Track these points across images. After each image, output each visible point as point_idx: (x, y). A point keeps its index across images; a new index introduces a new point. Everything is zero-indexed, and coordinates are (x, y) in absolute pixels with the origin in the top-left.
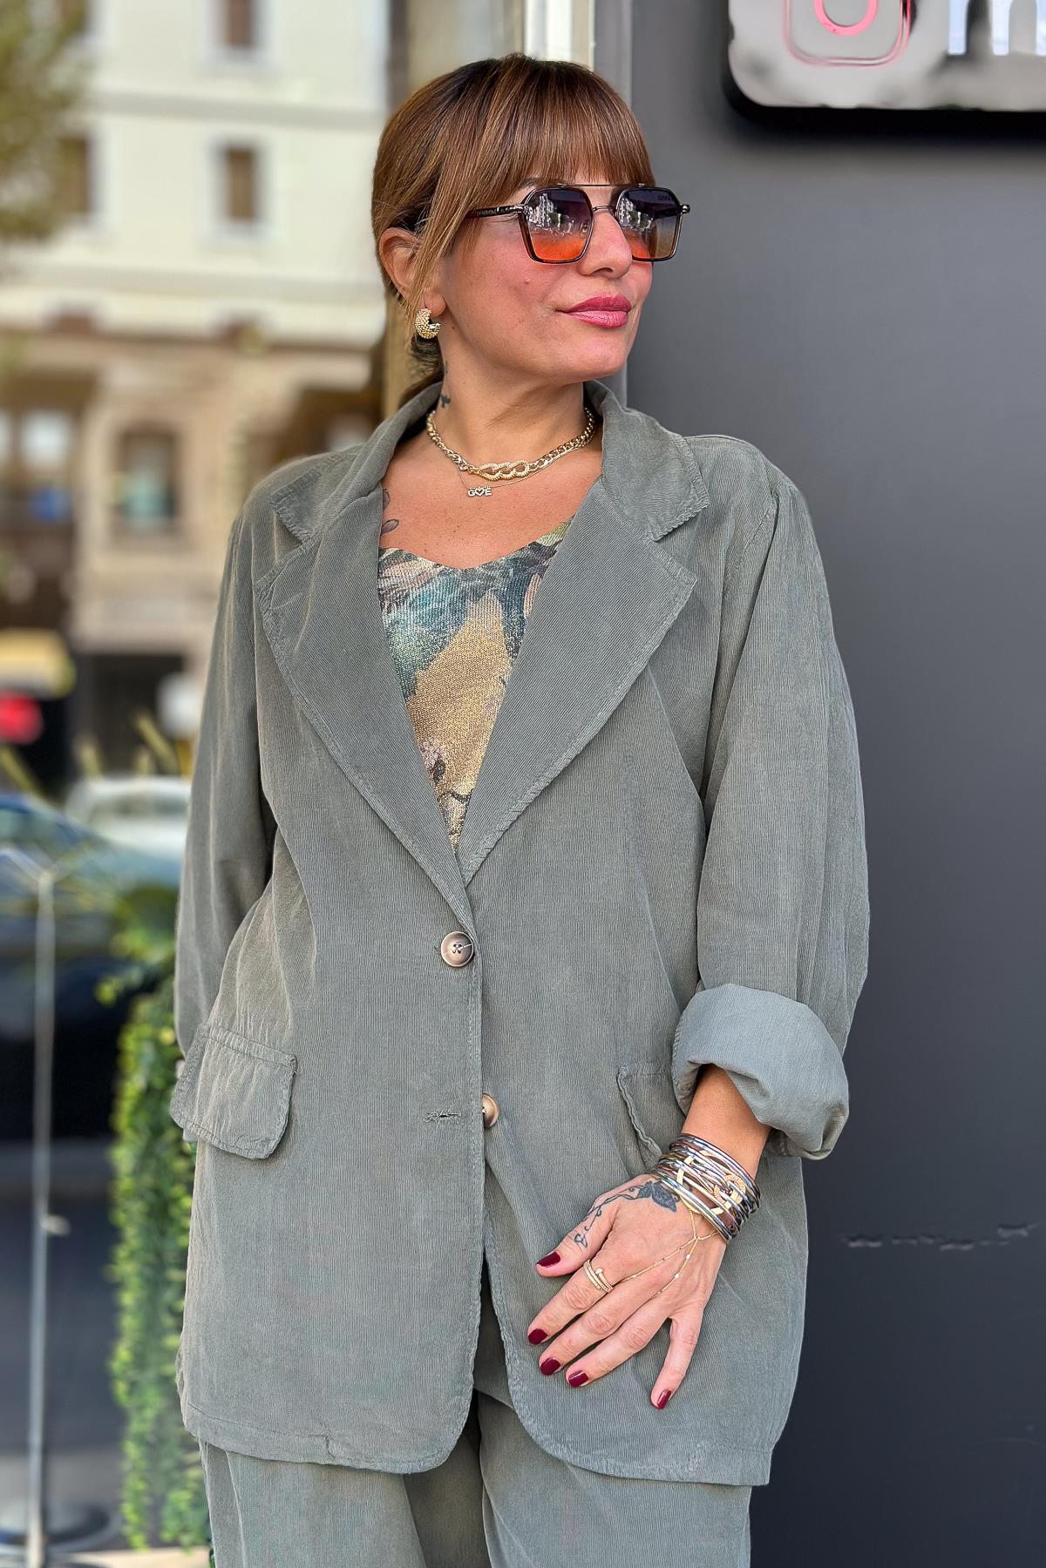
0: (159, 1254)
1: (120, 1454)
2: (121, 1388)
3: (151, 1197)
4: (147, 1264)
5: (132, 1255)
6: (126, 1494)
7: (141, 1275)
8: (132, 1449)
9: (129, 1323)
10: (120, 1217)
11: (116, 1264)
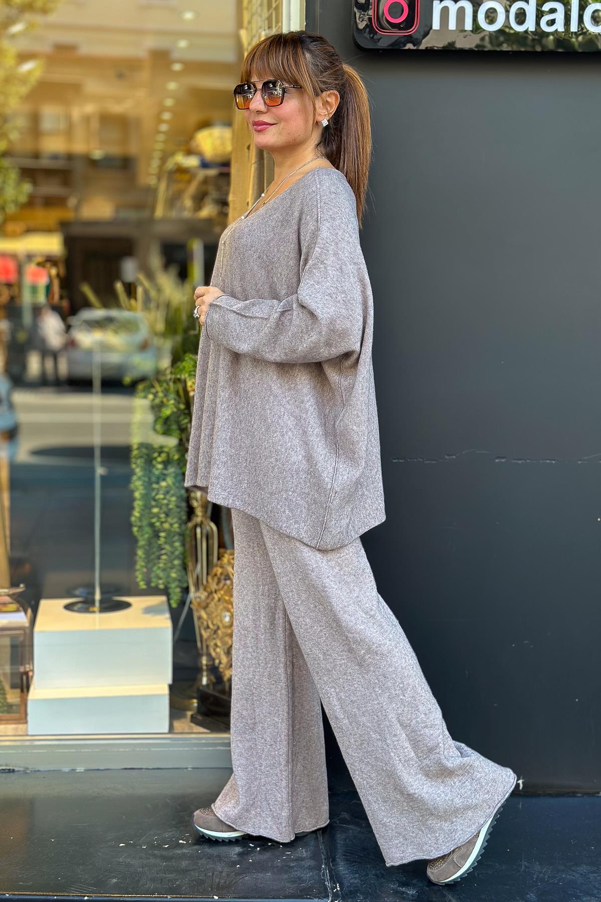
0: (150, 479)
1: (136, 554)
2: (135, 529)
3: (145, 457)
4: (144, 481)
5: (139, 479)
6: (138, 567)
7: (142, 485)
8: (140, 552)
9: (138, 504)
10: (134, 466)
11: (131, 483)
